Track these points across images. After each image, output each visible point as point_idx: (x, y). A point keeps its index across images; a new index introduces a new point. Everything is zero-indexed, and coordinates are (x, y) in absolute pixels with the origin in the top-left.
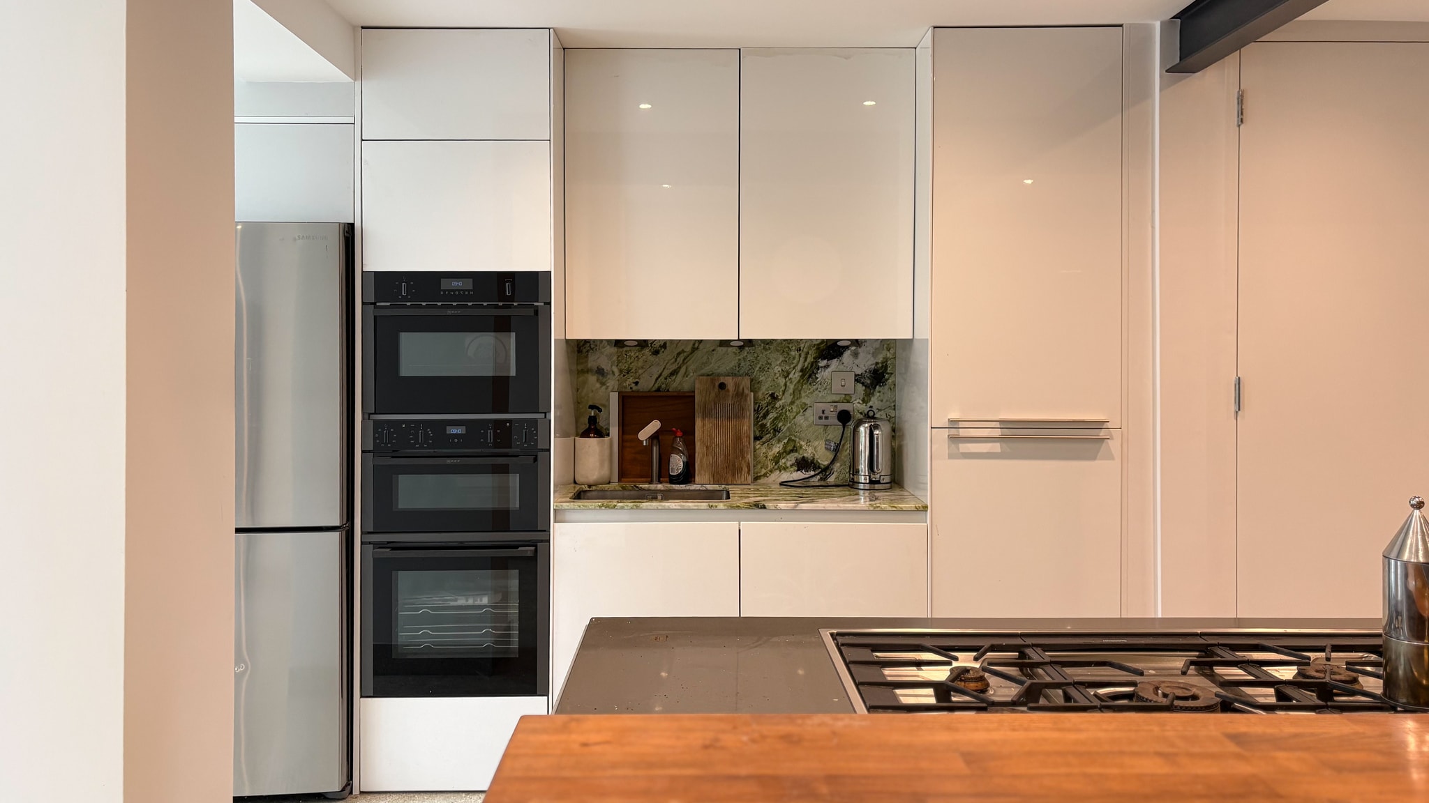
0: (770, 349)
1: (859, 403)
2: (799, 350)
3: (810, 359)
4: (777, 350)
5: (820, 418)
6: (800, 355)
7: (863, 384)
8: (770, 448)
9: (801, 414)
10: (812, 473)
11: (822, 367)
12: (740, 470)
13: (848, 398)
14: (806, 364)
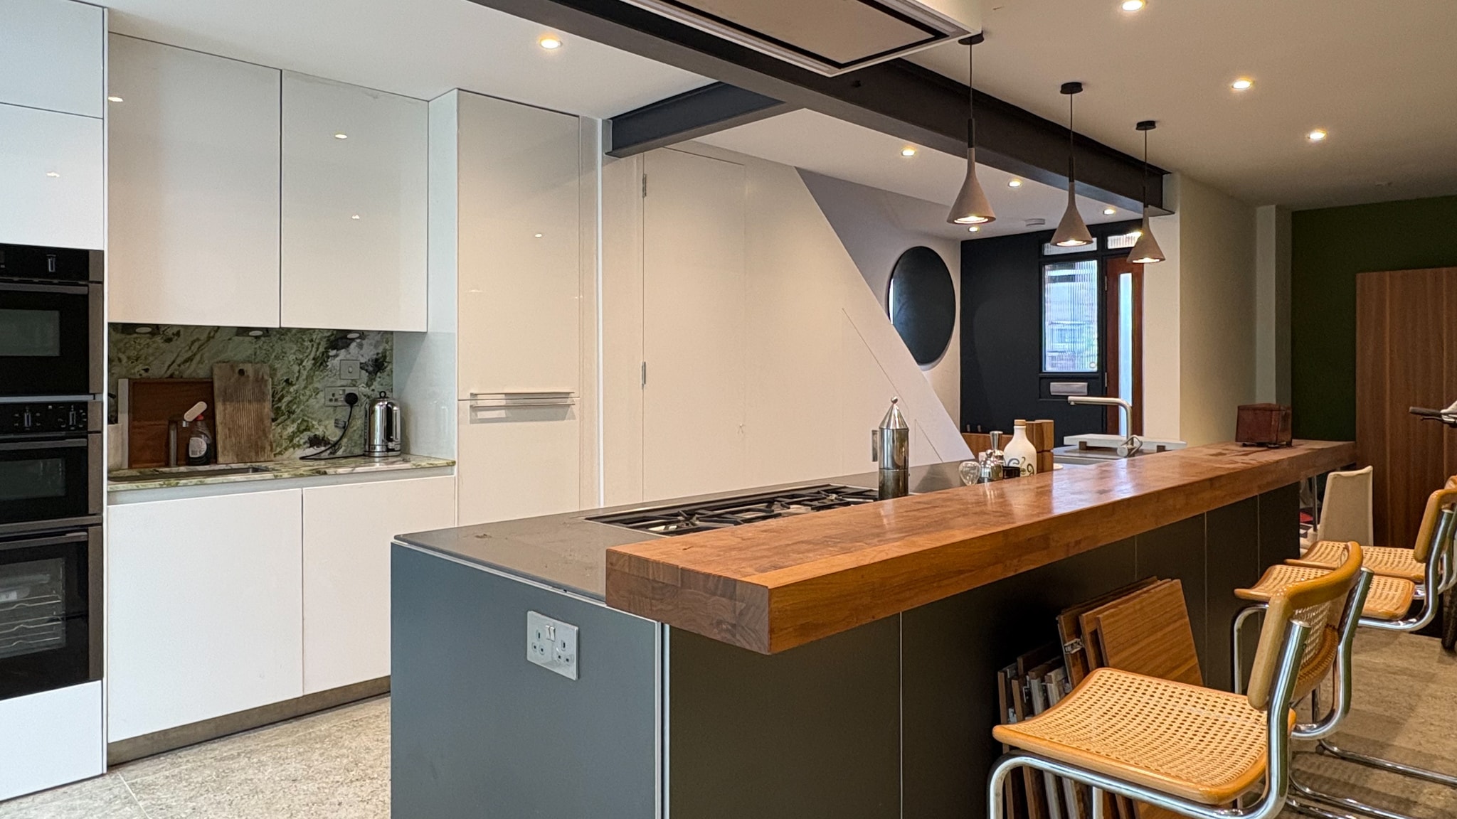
0: (285, 339)
1: (363, 387)
2: (311, 341)
3: (321, 349)
4: (291, 341)
5: (331, 400)
6: (313, 345)
7: (367, 371)
8: (284, 428)
9: (313, 397)
10: (323, 448)
11: (331, 356)
12: (263, 449)
13: (354, 383)
14: (318, 353)
